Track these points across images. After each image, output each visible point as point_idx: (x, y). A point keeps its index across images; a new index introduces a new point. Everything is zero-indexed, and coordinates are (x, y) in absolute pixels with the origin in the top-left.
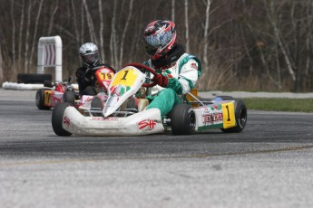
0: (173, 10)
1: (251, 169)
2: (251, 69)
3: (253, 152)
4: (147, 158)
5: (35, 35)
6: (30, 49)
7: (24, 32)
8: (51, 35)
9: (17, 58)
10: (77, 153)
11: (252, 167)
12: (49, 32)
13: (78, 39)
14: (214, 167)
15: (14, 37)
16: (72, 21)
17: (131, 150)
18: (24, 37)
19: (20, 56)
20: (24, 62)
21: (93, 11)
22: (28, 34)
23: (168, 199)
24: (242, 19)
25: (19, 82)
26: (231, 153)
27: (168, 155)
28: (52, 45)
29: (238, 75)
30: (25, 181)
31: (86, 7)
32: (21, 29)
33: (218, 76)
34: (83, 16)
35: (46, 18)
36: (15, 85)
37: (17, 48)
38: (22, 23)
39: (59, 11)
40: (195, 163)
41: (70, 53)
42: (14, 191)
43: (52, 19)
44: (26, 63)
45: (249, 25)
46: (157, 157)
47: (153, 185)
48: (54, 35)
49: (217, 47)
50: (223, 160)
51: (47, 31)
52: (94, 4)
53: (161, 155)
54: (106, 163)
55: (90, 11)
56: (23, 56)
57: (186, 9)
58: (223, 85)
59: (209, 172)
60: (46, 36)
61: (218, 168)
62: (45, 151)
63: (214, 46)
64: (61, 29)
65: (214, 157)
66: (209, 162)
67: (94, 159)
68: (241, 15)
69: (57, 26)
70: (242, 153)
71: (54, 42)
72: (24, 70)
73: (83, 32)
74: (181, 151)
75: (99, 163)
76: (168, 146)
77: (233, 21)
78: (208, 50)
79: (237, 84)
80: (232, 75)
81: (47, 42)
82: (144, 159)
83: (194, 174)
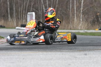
0: (71, 4)
1: (97, 55)
2: (96, 23)
3: (97, 49)
4: (63, 51)
5: (26, 12)
6: (25, 16)
7: (23, 11)
8: (31, 12)
9: (20, 19)
10: (40, 50)
11: (97, 54)
12: (31, 11)
13: (40, 13)
14: (85, 54)
15: (19, 13)
16: (38, 7)
17: (58, 49)
18: (23, 13)
19: (21, 19)
20: (23, 20)
21: (45, 4)
22: (24, 11)
23: (70, 65)
24: (93, 7)
25: (21, 27)
26: (90, 50)
27: (70, 50)
28: (32, 15)
29: (92, 25)
30: (24, 59)
31: (43, 3)
32: (22, 10)
33: (85, 25)
34: (41, 6)
35: (30, 6)
36: (20, 28)
37: (20, 16)
38: (22, 8)
39: (34, 4)
40: (78, 53)
41: (38, 18)
42: (20, 62)
43: (32, 7)
44: (23, 21)
45: (95, 9)
46: (66, 51)
47: (65, 60)
48: (32, 12)
49: (85, 16)
50: (87, 52)
51: (30, 11)
52: (45, 2)
53: (67, 50)
54: (50, 53)
55: (44, 4)
56: (22, 19)
57: (75, 3)
58: (87, 28)
59: (83, 56)
60: (30, 12)
61: (86, 54)
62: (30, 49)
63: (84, 15)
64: (35, 10)
65: (85, 51)
66: (83, 53)
67: (46, 52)
68: (93, 5)
69: (33, 9)
70: (93, 50)
71: (32, 14)
72: (23, 23)
73: (41, 11)
74: (74, 49)
75: (47, 53)
76: (70, 48)
77: (90, 7)
78: (82, 17)
79: (91, 27)
80: (90, 25)
81: (30, 14)
82: (62, 52)
83: (78, 56)
